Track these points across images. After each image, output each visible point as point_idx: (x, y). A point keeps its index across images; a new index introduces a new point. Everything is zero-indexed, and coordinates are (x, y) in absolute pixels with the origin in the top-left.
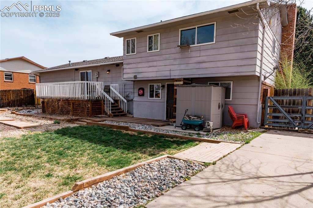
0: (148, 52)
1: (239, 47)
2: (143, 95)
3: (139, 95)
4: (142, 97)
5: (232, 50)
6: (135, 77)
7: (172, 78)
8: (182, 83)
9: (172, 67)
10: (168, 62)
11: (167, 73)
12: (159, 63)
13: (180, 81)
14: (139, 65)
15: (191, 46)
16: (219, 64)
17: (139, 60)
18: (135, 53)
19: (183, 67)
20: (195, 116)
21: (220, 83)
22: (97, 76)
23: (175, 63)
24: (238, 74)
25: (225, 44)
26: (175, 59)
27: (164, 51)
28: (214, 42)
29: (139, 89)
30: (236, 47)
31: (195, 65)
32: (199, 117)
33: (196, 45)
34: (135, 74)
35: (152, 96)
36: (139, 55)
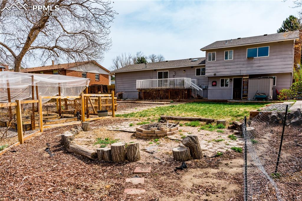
0: (225, 60)
1: (283, 59)
2: (216, 85)
3: (213, 85)
4: (214, 87)
5: (279, 60)
6: (215, 74)
7: (241, 75)
8: (248, 77)
9: (241, 69)
10: (238, 66)
11: (239, 72)
12: (232, 67)
13: (247, 76)
14: (218, 68)
15: (254, 57)
16: (271, 67)
17: (218, 65)
18: (215, 61)
19: (249, 69)
20: (262, 94)
21: (269, 77)
22: (174, 74)
23: (243, 66)
24: (282, 72)
25: (275, 57)
26: (243, 64)
27: (236, 60)
28: (269, 56)
29: (213, 82)
30: (281, 59)
31: (257, 67)
32: (264, 94)
33: (257, 57)
34: (215, 73)
35: (222, 85)
36: (218, 62)
